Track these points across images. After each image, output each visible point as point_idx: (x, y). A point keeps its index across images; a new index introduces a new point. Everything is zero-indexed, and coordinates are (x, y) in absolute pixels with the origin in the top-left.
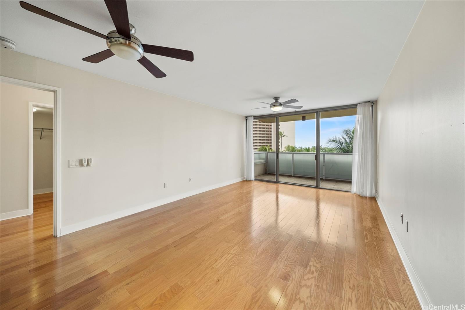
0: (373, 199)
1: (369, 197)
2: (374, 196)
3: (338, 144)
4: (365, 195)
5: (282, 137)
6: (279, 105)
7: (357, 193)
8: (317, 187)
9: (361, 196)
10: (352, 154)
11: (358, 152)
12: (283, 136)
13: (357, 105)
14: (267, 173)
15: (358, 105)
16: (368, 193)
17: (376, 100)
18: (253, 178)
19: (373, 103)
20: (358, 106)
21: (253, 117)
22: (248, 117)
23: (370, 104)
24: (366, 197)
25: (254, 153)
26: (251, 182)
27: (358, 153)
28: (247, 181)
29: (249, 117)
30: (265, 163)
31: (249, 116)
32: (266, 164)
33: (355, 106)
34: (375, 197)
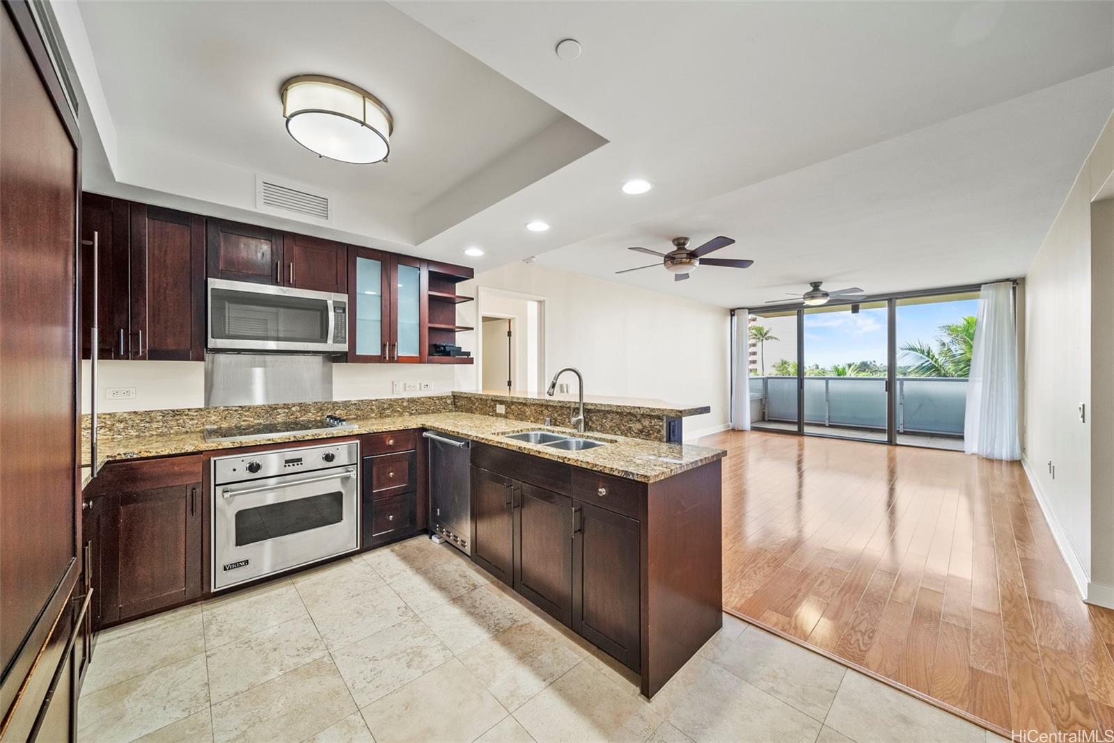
0: (1017, 463)
1: (1007, 461)
2: (1019, 459)
3: (925, 357)
4: (997, 455)
5: (764, 341)
6: (822, 296)
7: (981, 454)
8: (891, 442)
9: (989, 459)
10: (967, 381)
11: (982, 374)
12: (767, 339)
13: (980, 287)
14: (766, 419)
15: (983, 286)
16: (1004, 451)
17: (1023, 276)
18: (747, 424)
19: (1017, 283)
20: (982, 288)
21: (747, 311)
22: (736, 309)
23: (1010, 284)
24: (1001, 461)
25: (750, 379)
26: (743, 433)
27: (981, 379)
28: (736, 431)
29: (739, 311)
30: (761, 399)
31: (738, 309)
32: (764, 400)
33: (976, 287)
34: (1020, 461)
